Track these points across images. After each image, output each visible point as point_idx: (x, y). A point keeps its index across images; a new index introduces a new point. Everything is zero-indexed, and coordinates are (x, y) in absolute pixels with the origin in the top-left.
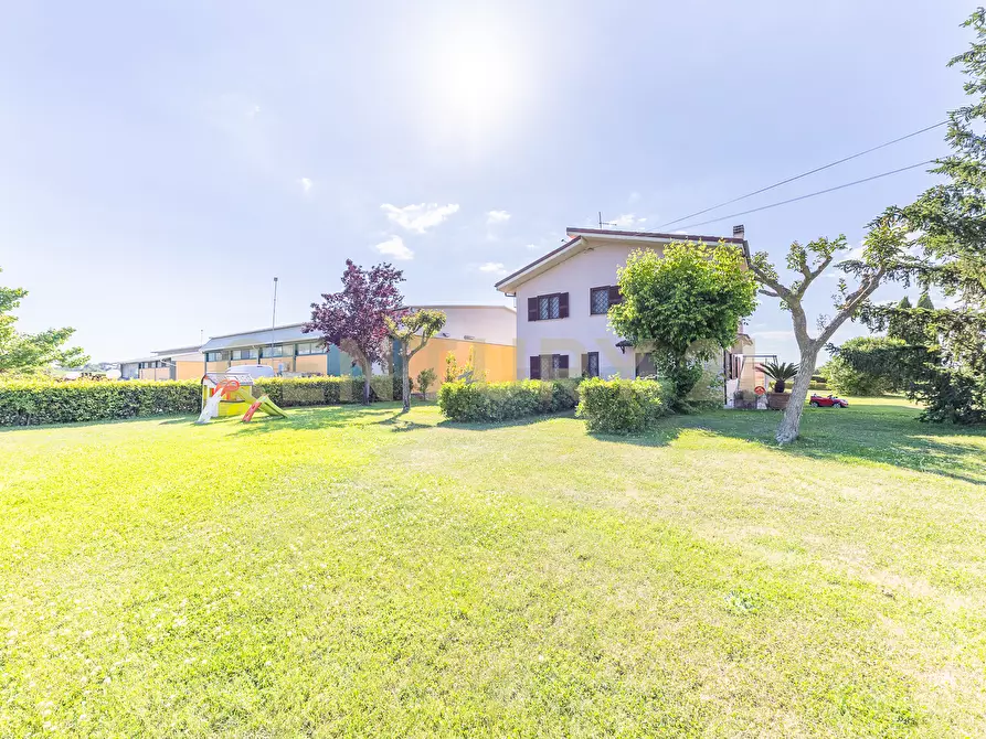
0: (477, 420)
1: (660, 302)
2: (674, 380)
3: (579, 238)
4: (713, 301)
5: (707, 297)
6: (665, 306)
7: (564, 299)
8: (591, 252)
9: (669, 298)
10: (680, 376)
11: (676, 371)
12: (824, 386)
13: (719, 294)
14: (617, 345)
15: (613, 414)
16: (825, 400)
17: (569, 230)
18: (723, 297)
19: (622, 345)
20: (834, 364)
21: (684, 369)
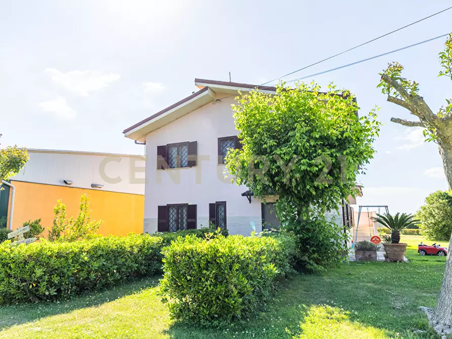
0: (20, 301)
1: (279, 145)
2: (297, 233)
3: (206, 88)
4: (331, 146)
5: (327, 142)
6: (285, 149)
7: (192, 147)
8: (218, 104)
9: (287, 141)
10: (303, 228)
11: (299, 222)
12: (418, 232)
13: (338, 140)
14: (243, 195)
15: (208, 294)
16: (430, 249)
17: (197, 81)
18: (342, 143)
19: (247, 194)
20: (423, 213)
21: (307, 222)
